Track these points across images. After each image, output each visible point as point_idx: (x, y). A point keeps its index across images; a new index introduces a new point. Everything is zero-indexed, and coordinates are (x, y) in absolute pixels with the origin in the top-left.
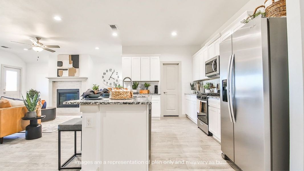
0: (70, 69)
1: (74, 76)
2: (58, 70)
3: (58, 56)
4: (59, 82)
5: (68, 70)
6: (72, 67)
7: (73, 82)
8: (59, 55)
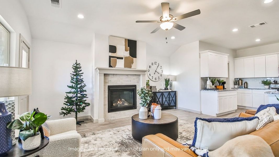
0: (126, 58)
1: (130, 67)
2: (110, 57)
3: (109, 37)
4: (110, 76)
5: (124, 59)
6: (129, 55)
7: (129, 76)
8: (111, 36)
